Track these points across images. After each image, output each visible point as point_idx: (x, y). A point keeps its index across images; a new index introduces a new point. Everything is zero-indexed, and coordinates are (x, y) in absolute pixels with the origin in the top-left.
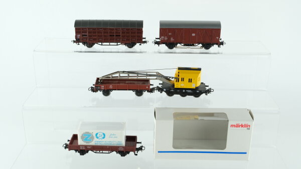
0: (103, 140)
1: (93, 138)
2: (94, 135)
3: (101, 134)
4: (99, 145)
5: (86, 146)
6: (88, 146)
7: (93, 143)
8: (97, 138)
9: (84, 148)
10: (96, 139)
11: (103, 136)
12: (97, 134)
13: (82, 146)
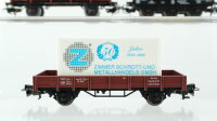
0: (114, 62)
1: (90, 58)
2: (94, 51)
3: (111, 47)
4: (103, 74)
5: (73, 79)
6: (79, 77)
7: (90, 71)
8: (101, 57)
9: (69, 83)
10: (97, 61)
11: (113, 53)
12: (101, 47)
13: (66, 77)
